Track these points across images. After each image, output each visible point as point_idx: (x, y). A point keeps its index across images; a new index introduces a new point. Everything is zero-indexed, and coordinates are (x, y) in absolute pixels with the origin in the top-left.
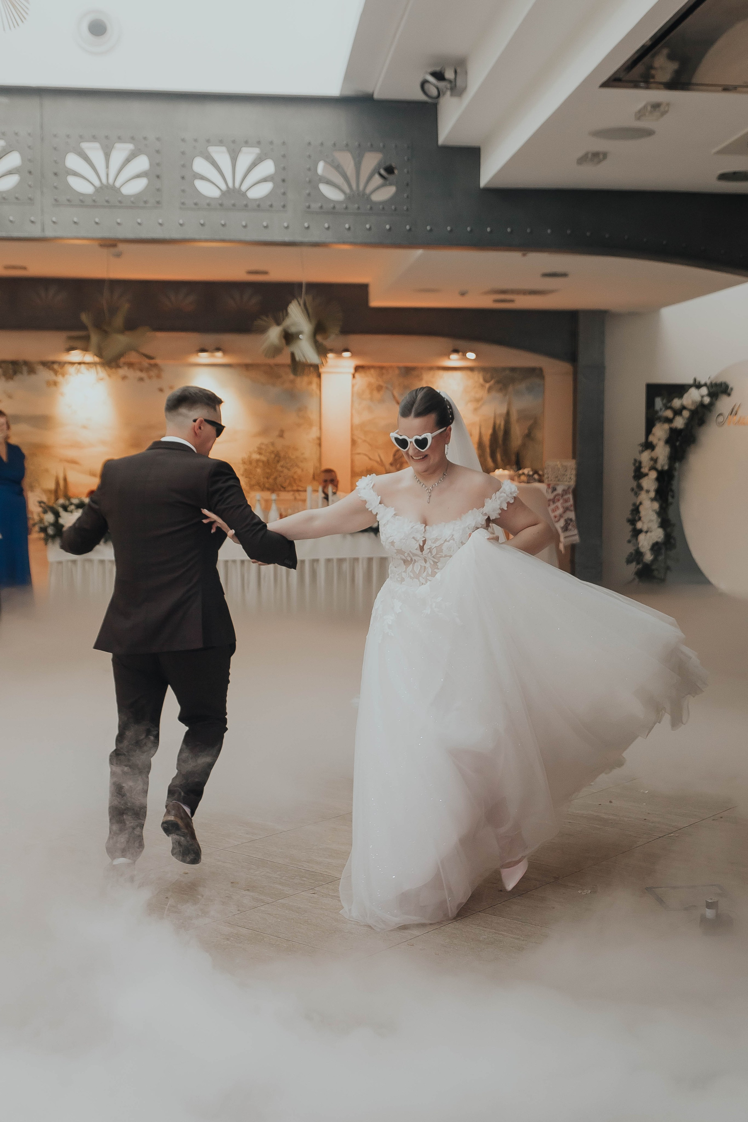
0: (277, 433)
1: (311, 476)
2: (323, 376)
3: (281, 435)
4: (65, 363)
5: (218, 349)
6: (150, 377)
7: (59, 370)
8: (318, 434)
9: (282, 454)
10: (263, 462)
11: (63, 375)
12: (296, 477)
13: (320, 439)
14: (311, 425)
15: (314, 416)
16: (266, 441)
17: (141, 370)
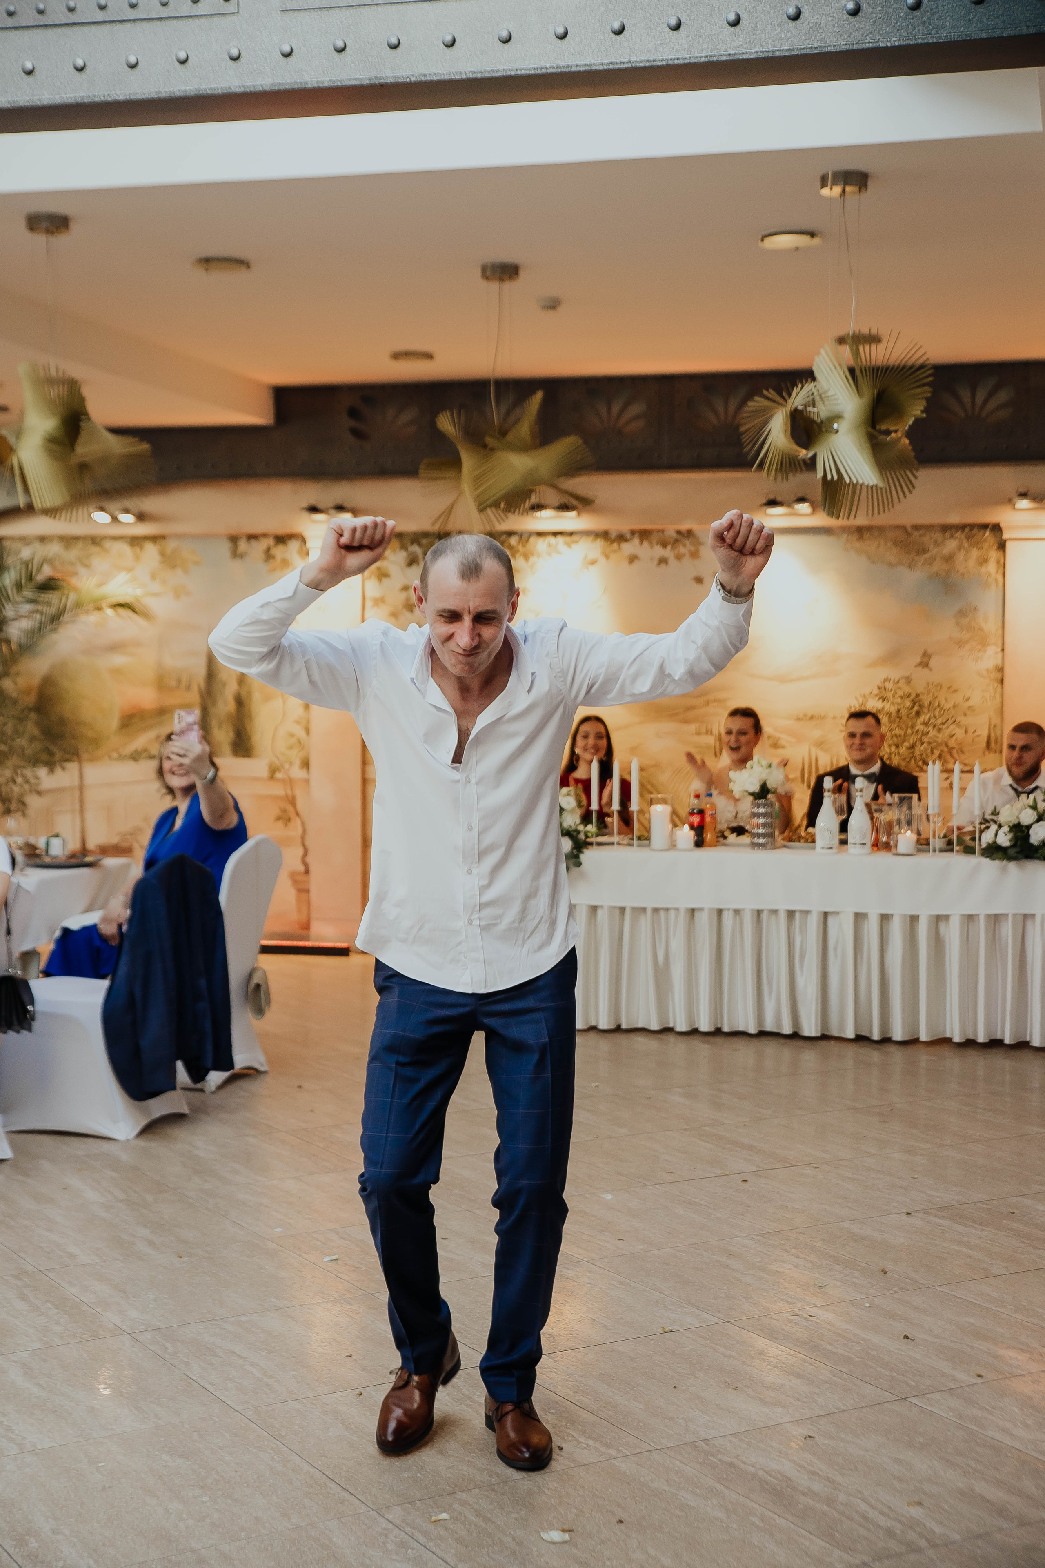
0: (918, 660)
1: (984, 745)
2: (1009, 545)
3: (925, 663)
4: (531, 534)
5: (802, 500)
6: (679, 557)
7: (520, 547)
8: (999, 662)
9: (926, 699)
10: (889, 714)
11: (526, 557)
12: (952, 743)
13: (1001, 670)
14: (984, 643)
15: (990, 625)
16: (895, 674)
17: (664, 545)
